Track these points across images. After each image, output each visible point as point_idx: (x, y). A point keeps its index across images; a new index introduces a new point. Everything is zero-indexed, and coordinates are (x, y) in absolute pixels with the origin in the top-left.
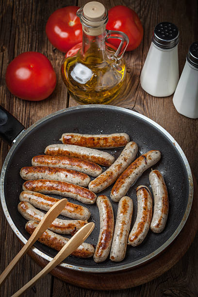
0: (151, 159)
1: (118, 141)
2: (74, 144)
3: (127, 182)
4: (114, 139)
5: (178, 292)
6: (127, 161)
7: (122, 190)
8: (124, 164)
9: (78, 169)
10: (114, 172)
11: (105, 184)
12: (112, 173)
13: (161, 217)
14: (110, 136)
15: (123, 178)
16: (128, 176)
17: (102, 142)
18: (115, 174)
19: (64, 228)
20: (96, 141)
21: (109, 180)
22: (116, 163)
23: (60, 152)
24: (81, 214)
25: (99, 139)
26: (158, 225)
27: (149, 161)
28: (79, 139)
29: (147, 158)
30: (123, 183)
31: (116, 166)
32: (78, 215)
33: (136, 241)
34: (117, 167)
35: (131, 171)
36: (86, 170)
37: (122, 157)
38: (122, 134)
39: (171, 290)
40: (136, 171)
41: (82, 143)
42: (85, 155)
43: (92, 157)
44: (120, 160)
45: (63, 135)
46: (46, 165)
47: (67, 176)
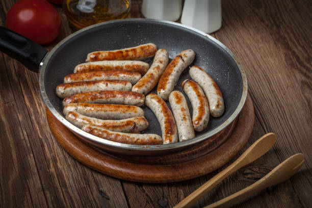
0: (186, 57)
1: (147, 50)
2: (102, 60)
3: (171, 79)
4: (142, 48)
5: (258, 169)
6: (163, 63)
7: (169, 86)
8: (162, 66)
9: (116, 78)
10: (154, 73)
11: (149, 85)
12: (152, 74)
13: (218, 99)
14: (138, 48)
15: (165, 77)
16: (169, 74)
17: (131, 54)
18: (156, 75)
19: (123, 126)
20: (125, 54)
21: (152, 81)
22: (153, 66)
23: (92, 68)
24: (135, 112)
25: (127, 51)
26: (218, 106)
27: (185, 59)
28: (107, 54)
29: (183, 56)
30: (167, 80)
31: (154, 69)
32: (133, 113)
33: (201, 122)
34: (156, 69)
35: (172, 70)
36: (124, 78)
37: (158, 61)
38: (149, 44)
39: (250, 169)
40: (176, 69)
41: (111, 58)
42: (119, 67)
43: (126, 66)
44: (156, 64)
45: (89, 54)
46: (81, 81)
47: (107, 84)
